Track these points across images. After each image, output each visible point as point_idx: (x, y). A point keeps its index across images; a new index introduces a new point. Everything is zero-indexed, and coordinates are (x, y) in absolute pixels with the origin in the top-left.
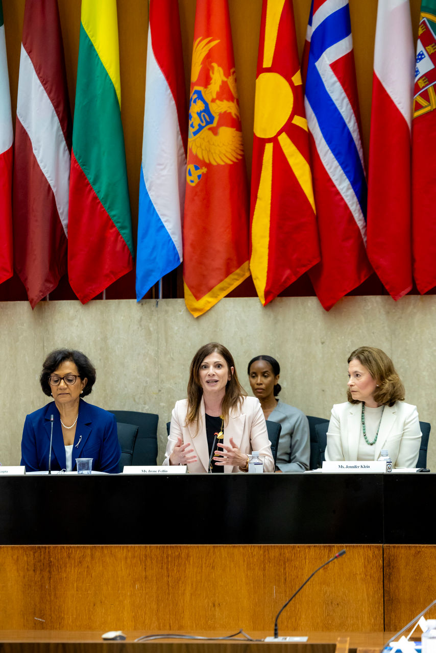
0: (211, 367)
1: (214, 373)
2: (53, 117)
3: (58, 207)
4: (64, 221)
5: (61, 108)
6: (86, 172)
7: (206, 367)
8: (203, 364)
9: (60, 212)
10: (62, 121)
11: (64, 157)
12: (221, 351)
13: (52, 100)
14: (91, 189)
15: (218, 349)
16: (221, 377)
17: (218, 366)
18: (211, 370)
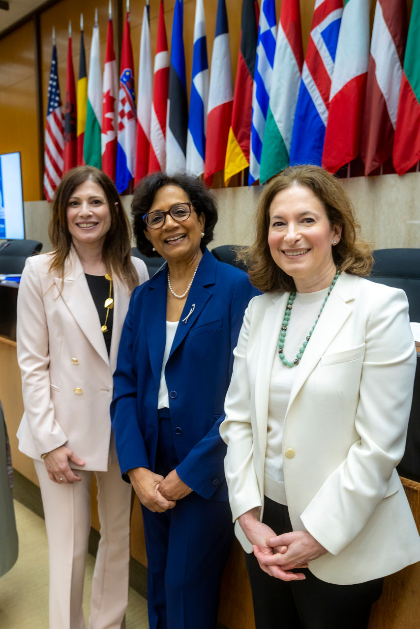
0: (85, 204)
1: (91, 213)
2: (390, 45)
3: (389, 109)
4: (394, 119)
5: (398, 38)
6: (409, 82)
7: (77, 203)
8: (72, 200)
9: (390, 113)
10: (398, 47)
11: (398, 74)
12: (98, 179)
13: (391, 32)
14: (412, 93)
15: (93, 175)
16: (100, 218)
17: (95, 202)
18: (85, 209)
